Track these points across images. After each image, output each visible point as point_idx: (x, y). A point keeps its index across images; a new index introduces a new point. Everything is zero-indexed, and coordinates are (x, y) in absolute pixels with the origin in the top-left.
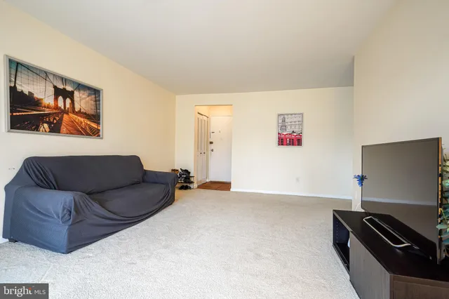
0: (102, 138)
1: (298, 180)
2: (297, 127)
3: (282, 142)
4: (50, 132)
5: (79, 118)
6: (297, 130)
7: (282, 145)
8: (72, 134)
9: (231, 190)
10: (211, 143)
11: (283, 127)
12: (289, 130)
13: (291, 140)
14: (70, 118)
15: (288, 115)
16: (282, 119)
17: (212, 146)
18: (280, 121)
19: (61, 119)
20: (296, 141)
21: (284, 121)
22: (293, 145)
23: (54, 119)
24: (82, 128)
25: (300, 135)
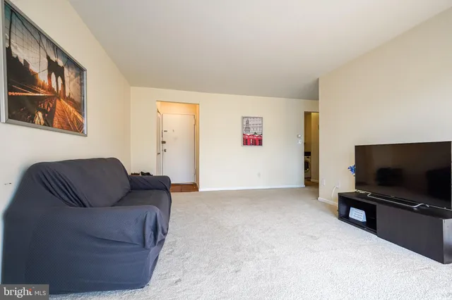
0: (86, 136)
1: (259, 175)
2: (258, 129)
3: (246, 142)
4: (44, 125)
5: (69, 106)
6: (258, 131)
7: (247, 144)
8: (62, 128)
9: (200, 190)
10: (164, 142)
11: (247, 129)
12: (252, 132)
13: (253, 141)
14: (62, 105)
15: (251, 118)
16: (246, 121)
17: (165, 146)
18: (245, 123)
19: (54, 107)
20: (257, 141)
21: (247, 123)
22: (255, 144)
23: (49, 106)
24: (70, 121)
25: (261, 136)
